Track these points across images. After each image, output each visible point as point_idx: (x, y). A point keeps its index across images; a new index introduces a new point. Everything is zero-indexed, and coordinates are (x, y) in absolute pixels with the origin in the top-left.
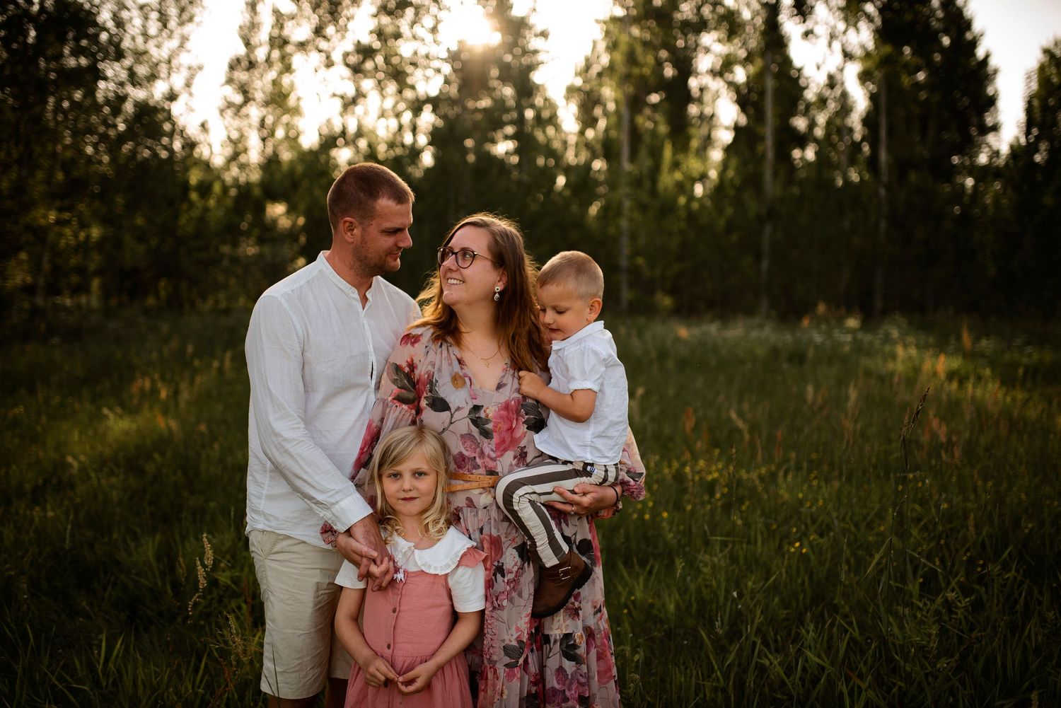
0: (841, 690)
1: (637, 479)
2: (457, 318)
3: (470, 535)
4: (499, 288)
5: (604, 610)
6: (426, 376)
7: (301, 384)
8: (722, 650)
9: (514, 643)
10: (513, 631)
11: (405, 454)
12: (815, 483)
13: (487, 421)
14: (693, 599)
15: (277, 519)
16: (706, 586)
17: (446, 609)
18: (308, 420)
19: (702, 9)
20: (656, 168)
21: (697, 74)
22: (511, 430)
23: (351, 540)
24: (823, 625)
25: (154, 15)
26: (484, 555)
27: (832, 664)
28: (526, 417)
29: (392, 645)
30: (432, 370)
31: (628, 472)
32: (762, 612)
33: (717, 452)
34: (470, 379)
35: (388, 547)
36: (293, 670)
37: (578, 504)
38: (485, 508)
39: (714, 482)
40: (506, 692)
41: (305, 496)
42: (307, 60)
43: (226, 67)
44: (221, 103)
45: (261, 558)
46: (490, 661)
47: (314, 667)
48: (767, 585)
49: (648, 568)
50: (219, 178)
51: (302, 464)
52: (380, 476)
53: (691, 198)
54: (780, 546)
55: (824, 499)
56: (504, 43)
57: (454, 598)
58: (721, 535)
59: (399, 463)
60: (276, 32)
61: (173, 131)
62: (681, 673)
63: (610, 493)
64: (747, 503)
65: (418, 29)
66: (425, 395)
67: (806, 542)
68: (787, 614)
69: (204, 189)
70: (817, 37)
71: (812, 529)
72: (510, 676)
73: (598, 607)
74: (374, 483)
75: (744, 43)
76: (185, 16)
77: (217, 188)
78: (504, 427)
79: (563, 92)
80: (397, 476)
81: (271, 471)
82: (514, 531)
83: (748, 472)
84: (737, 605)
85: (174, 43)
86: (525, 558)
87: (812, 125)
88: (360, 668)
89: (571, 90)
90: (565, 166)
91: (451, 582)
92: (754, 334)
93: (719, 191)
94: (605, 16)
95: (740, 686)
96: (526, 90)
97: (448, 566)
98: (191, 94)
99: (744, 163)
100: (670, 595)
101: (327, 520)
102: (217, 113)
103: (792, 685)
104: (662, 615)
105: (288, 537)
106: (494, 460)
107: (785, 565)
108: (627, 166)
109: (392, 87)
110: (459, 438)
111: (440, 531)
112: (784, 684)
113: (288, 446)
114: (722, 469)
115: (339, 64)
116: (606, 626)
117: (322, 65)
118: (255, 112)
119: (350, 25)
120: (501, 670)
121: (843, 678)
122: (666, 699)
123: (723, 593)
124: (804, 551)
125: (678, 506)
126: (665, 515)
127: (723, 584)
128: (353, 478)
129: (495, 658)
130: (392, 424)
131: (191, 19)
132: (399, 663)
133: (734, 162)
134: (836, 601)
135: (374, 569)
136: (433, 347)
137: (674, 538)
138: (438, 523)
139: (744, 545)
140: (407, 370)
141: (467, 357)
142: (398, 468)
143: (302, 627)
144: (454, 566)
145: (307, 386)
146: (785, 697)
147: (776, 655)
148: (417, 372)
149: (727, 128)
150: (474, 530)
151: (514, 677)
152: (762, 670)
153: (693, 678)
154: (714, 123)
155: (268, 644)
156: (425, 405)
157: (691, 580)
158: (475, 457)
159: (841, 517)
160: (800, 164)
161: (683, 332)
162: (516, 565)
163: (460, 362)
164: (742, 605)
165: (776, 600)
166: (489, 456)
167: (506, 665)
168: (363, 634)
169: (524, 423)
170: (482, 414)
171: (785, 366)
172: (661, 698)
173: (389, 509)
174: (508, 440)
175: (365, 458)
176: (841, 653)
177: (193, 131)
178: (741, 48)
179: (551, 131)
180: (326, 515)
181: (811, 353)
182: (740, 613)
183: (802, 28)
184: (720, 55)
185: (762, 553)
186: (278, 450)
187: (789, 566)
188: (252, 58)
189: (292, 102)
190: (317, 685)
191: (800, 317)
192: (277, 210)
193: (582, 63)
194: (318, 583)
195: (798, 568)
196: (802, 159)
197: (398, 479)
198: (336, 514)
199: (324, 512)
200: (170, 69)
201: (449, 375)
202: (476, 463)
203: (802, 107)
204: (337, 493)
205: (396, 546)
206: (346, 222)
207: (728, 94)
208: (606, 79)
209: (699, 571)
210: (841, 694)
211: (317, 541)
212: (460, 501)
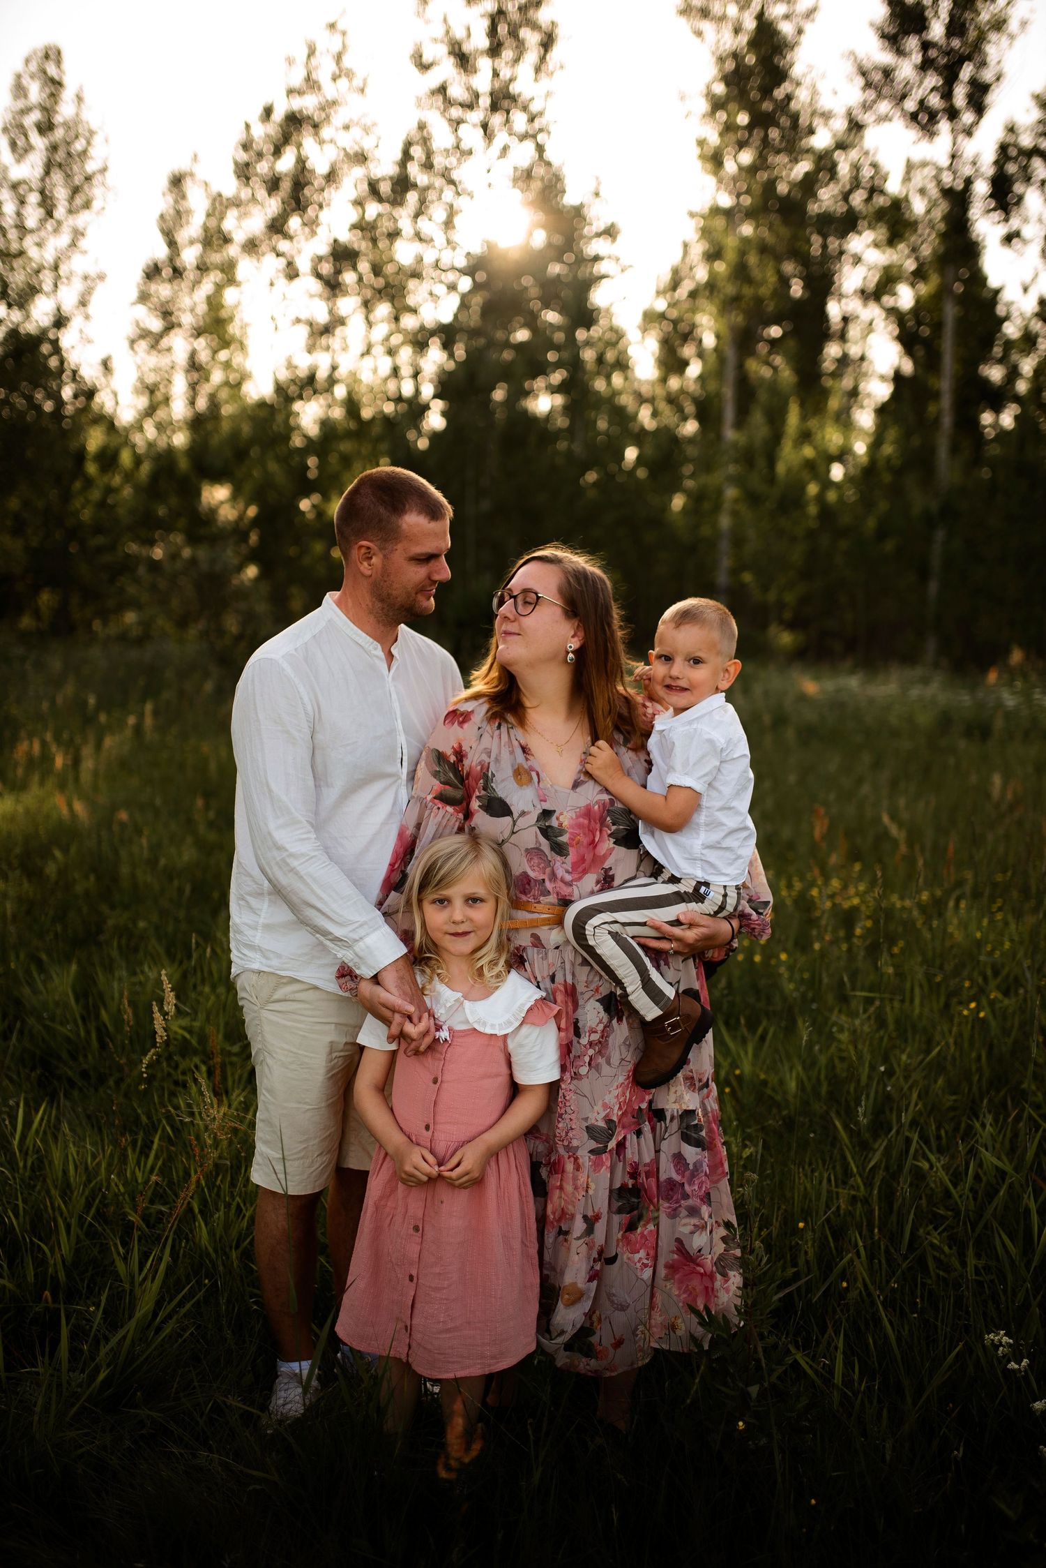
0: (1027, 1205)
1: (761, 911)
2: (518, 688)
3: (538, 982)
4: (574, 644)
5: (713, 1086)
6: (479, 768)
7: (311, 778)
8: (864, 1147)
9: (602, 1124)
10: (598, 1108)
11: (458, 873)
12: (999, 916)
13: (561, 832)
14: (822, 1076)
15: (279, 956)
16: (842, 1059)
17: (503, 1080)
18: (319, 824)
19: (851, 197)
20: (776, 437)
21: (841, 296)
22: (593, 844)
23: (378, 989)
24: (1005, 1120)
25: (34, 198)
26: (557, 1008)
27: (1016, 1169)
28: (614, 828)
29: (432, 1126)
30: (487, 760)
31: (750, 901)
32: (919, 1096)
33: (857, 867)
34: (538, 775)
35: (427, 999)
36: (295, 1156)
37: (679, 940)
38: (557, 948)
39: (854, 910)
40: (592, 1186)
41: (317, 930)
42: (257, 268)
43: (138, 275)
44: (131, 331)
45: (256, 1008)
46: (568, 1148)
47: (321, 1154)
48: (928, 1059)
49: (760, 1031)
50: (126, 442)
51: (315, 887)
52: (420, 901)
53: (827, 483)
54: (947, 1006)
55: (1012, 941)
56: (549, 245)
57: (514, 1066)
58: (862, 989)
59: (448, 886)
60: (212, 223)
61: (61, 370)
62: (806, 1176)
63: (725, 928)
64: (901, 943)
65: (424, 225)
66: (478, 794)
67: (984, 1002)
68: (955, 1101)
69: (108, 458)
70: (1025, 242)
71: (993, 983)
72: (597, 1166)
73: (705, 1080)
74: (411, 912)
75: (914, 250)
76: (79, 201)
77: (126, 458)
78: (585, 840)
79: (638, 319)
80: (444, 902)
81: (270, 894)
82: (597, 978)
83: (902, 898)
84: (885, 1086)
85: (64, 240)
86: (613, 1013)
87: (1013, 373)
88: (386, 1154)
89: (651, 318)
90: (637, 430)
91: (511, 1045)
92: (915, 692)
93: (868, 475)
94: (702, 204)
95: (888, 1196)
96: (584, 316)
97: (509, 1023)
98: (87, 317)
99: (907, 435)
100: (791, 1069)
101: (346, 961)
102: (126, 344)
103: (961, 1197)
104: (778, 1098)
105: (294, 981)
106: (569, 884)
107: (953, 1033)
108: (730, 434)
109: (383, 309)
110: (524, 854)
111: (498, 976)
112: (948, 1194)
113: (294, 863)
114: (865, 892)
115: (304, 275)
116: (716, 1107)
117: (281, 275)
118: (180, 345)
119: (324, 216)
120: (585, 1157)
121: (1030, 1188)
122: (786, 1210)
123: (867, 1070)
124: (982, 1015)
125: (802, 944)
126: (783, 957)
127: (867, 1057)
128: (380, 904)
129: (575, 1143)
130: (433, 832)
131: (87, 205)
132: (441, 1148)
133: (892, 434)
134: (1025, 1086)
135: (410, 1029)
136: (488, 728)
137: (797, 989)
138: (496, 964)
139: (896, 1004)
140: (453, 759)
141: (534, 742)
142: (446, 893)
143: (307, 1100)
144: (517, 1024)
145: (319, 778)
146: (950, 1213)
147: (938, 1155)
148: (466, 762)
149: (883, 378)
150: (543, 978)
151: (602, 1166)
152: (919, 1176)
153: (825, 1181)
154: (864, 370)
155: (262, 1121)
156: (477, 808)
157: (821, 1050)
158: (544, 880)
159: (1037, 966)
160: (990, 433)
161: (810, 687)
162: (601, 1022)
163: (525, 750)
164: (893, 1086)
165: (940, 1082)
166: (562, 880)
167: (591, 1152)
168: (392, 1110)
169: (610, 836)
170: (554, 822)
171: (962, 744)
172: (779, 1209)
173: (430, 945)
174: (588, 857)
175: (397, 877)
176: (1030, 1154)
177: (90, 373)
178: (908, 257)
179: (617, 380)
180: (346, 955)
181: (999, 724)
182: (888, 1097)
183: (1002, 230)
184: (875, 267)
185: (921, 1014)
186: (280, 868)
187: (960, 1035)
188: (178, 264)
189: (233, 329)
190: (325, 1176)
191: (984, 669)
192: (217, 495)
193: (666, 277)
194: (331, 1042)
195: (972, 1037)
196: (996, 425)
197: (445, 907)
198: (361, 954)
199: (344, 952)
200: (58, 278)
201: (510, 767)
202: (546, 888)
203: (997, 351)
204: (361, 926)
205: (437, 999)
206: (361, 547)
207: (886, 327)
208: (703, 302)
209: (831, 1037)
210: (1027, 1211)
211: (332, 986)
212: (524, 939)
